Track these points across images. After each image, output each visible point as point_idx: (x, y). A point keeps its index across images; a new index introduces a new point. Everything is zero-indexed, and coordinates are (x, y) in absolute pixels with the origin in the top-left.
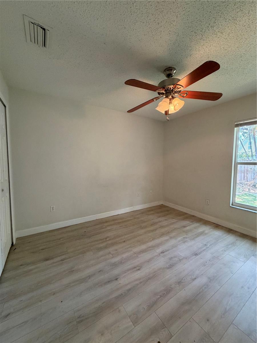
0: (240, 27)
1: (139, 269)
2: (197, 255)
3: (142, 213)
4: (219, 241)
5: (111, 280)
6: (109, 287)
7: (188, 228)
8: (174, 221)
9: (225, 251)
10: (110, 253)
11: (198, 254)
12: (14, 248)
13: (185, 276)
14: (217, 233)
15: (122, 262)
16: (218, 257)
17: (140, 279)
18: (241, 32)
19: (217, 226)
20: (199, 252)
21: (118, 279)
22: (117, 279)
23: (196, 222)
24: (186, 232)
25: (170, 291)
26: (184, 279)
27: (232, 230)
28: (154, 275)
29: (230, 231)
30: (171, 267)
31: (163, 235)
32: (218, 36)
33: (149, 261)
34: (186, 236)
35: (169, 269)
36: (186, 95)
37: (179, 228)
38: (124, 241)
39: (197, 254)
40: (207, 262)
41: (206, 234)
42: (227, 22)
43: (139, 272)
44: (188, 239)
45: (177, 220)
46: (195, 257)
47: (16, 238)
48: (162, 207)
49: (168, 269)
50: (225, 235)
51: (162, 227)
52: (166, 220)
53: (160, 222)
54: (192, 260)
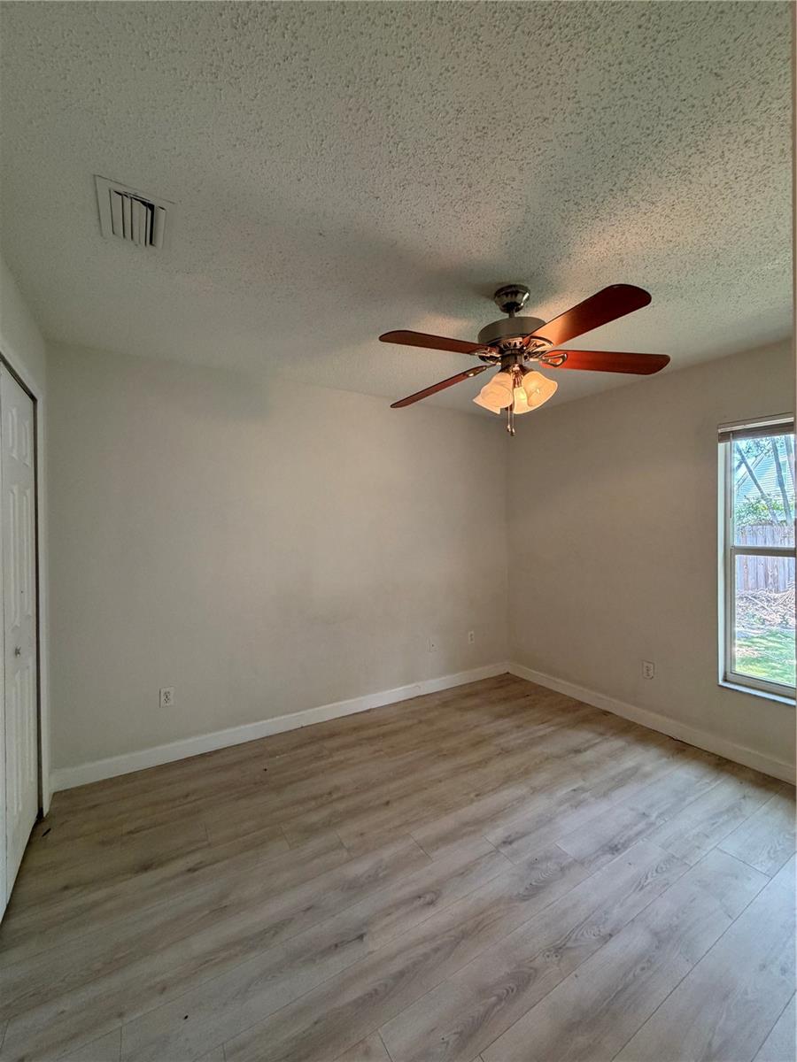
0: (702, 188)
1: (431, 903)
2: (617, 850)
3: (445, 704)
4: (687, 802)
5: (342, 942)
6: (338, 964)
7: (588, 756)
8: (543, 730)
9: (707, 837)
10: (340, 845)
11: (619, 846)
12: (44, 827)
13: (577, 927)
14: (682, 774)
15: (381, 875)
16: (684, 857)
17: (434, 937)
18: (707, 201)
19: (681, 749)
20: (621, 841)
21: (364, 939)
22: (361, 937)
23: (614, 734)
24: (583, 770)
25: (530, 979)
26: (574, 937)
27: (729, 762)
28: (479, 923)
29: (722, 765)
30: (533, 892)
31: (508, 779)
32: (643, 210)
33: (464, 873)
34: (581, 783)
35: (527, 902)
36: (561, 360)
37: (559, 757)
38: (387, 803)
39: (616, 846)
40: (649, 876)
41: (646, 776)
42: (664, 179)
43: (432, 911)
44: (588, 794)
45: (553, 728)
46: (609, 856)
47: (53, 791)
48: (505, 681)
49: (525, 900)
50: (707, 780)
51: (506, 752)
52: (518, 727)
53: (499, 734)
54: (599, 869)
